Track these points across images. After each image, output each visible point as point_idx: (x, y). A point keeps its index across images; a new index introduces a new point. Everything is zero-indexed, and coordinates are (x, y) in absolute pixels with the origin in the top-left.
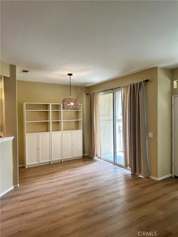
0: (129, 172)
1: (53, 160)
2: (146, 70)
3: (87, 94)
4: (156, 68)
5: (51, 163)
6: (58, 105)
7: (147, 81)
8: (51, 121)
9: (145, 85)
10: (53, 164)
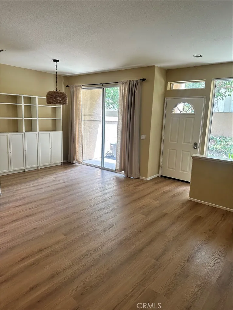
0: (121, 175)
1: (28, 167)
2: (144, 67)
3: (67, 86)
4: (153, 67)
5: (26, 170)
6: (30, 97)
7: (144, 80)
8: (24, 118)
9: (141, 85)
10: (28, 172)
